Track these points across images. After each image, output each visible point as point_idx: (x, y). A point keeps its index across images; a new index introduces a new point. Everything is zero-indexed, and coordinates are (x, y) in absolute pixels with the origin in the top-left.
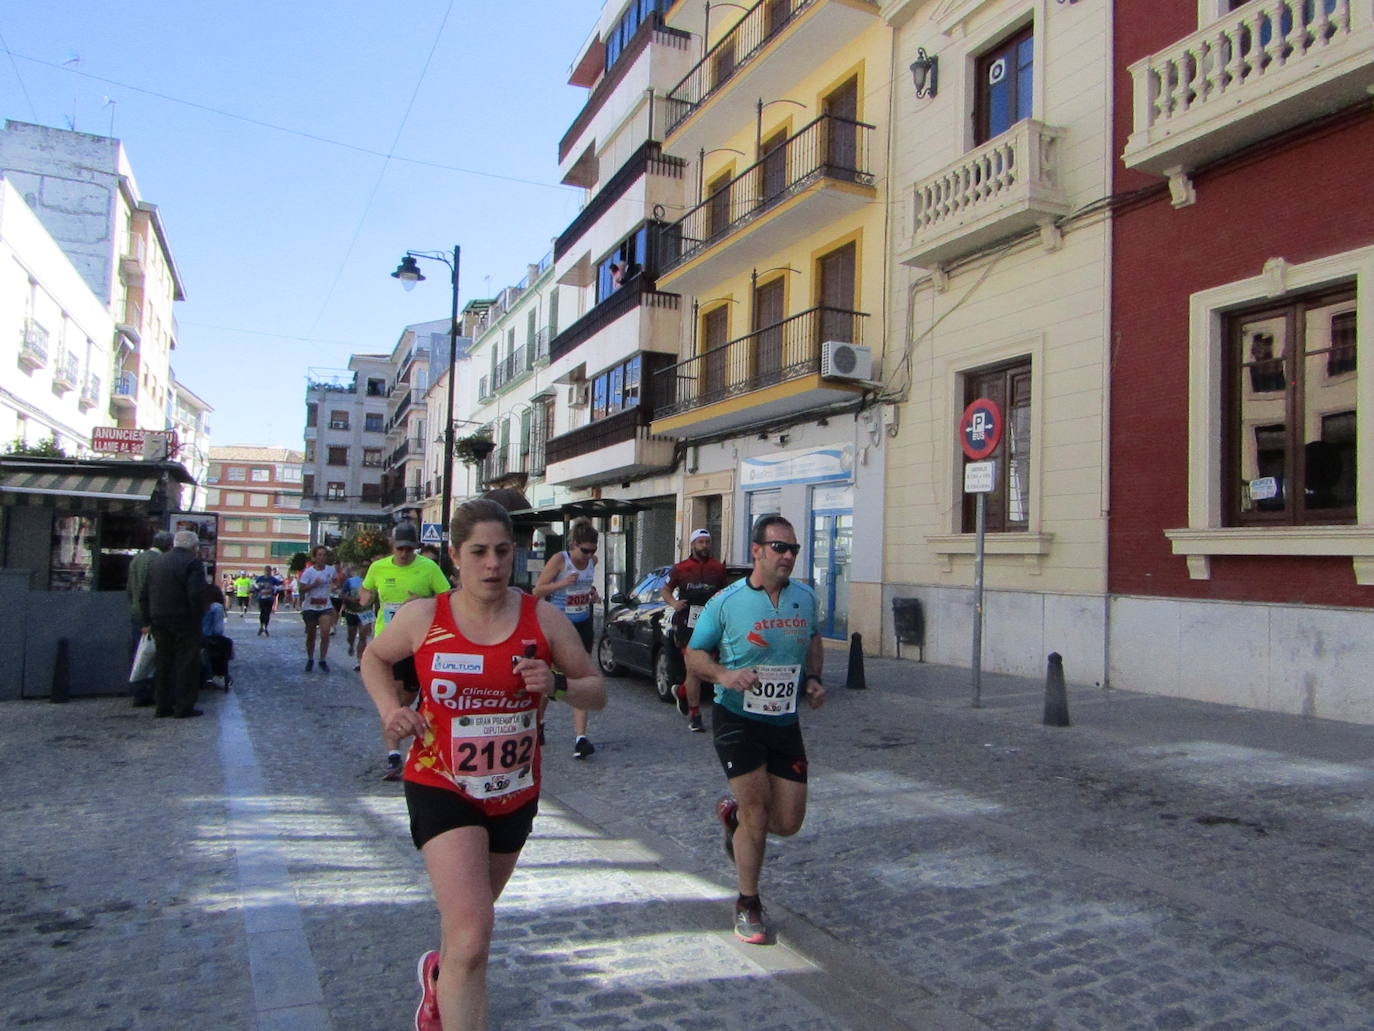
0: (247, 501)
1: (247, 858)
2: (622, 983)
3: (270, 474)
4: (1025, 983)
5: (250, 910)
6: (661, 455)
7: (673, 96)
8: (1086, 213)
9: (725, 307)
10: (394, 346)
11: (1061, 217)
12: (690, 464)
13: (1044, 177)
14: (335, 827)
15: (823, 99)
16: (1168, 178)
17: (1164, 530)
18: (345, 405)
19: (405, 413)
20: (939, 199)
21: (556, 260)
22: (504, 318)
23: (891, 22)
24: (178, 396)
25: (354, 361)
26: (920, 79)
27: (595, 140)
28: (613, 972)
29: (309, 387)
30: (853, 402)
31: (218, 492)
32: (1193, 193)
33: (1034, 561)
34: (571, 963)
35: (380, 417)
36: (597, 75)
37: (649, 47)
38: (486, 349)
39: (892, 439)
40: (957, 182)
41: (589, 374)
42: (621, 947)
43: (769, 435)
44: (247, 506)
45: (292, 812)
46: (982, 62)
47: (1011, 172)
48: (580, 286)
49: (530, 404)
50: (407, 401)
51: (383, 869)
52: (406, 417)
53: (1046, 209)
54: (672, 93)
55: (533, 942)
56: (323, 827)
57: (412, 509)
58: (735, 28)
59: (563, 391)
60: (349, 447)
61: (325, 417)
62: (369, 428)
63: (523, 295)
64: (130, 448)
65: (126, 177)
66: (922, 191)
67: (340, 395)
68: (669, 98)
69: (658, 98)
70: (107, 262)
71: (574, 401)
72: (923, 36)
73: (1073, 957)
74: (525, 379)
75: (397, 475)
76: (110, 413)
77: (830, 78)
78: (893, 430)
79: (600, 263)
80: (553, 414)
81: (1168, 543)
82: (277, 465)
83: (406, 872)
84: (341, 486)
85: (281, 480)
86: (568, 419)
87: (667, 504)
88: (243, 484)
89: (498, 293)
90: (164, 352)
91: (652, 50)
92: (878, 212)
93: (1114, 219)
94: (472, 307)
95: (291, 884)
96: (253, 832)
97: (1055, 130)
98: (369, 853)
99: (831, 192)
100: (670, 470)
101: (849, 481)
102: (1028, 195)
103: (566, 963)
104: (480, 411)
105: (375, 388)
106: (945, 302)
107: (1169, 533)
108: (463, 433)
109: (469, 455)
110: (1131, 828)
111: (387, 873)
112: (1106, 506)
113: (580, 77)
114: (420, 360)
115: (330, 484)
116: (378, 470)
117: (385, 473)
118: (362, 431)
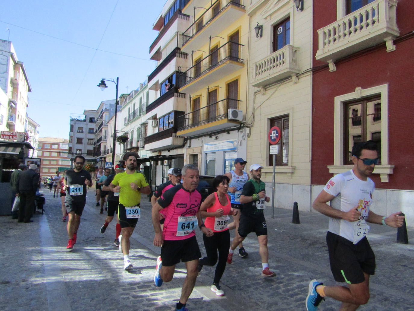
0: (50, 155)
1: (48, 266)
2: (165, 303)
3: (58, 146)
4: (286, 301)
5: (48, 283)
6: (180, 142)
7: (185, 34)
8: (306, 72)
9: (199, 98)
10: (98, 107)
11: (298, 74)
12: (188, 145)
13: (293, 62)
14: (76, 256)
15: (229, 37)
16: (328, 63)
17: (327, 166)
18: (83, 125)
19: (101, 128)
20: (263, 67)
21: (148, 82)
22: (132, 99)
23: (249, 15)
24: (29, 122)
25: (85, 112)
26: (257, 32)
27: (160, 47)
28: (162, 300)
29: (71, 120)
30: (237, 127)
31: (41, 151)
32: (335, 68)
33: (290, 174)
34: (150, 298)
35: (93, 129)
36: (161, 27)
37: (177, 20)
38: (126, 109)
39: (248, 138)
40: (268, 62)
41: (158, 117)
42: (165, 292)
43: (212, 136)
44: (50, 156)
45: (63, 252)
46: (275, 27)
47: (284, 60)
48: (155, 90)
49: (140, 126)
50: (101, 125)
51: (91, 269)
52: (101, 129)
53: (293, 71)
54: (184, 33)
55: (138, 291)
56: (72, 256)
57: (103, 158)
58: (203, 15)
59: (150, 122)
60: (83, 138)
61: (76, 129)
62: (90, 132)
63: (138, 93)
64: (13, 138)
65: (13, 53)
66: (258, 65)
67: (80, 122)
68: (183, 35)
69: (179, 34)
70: (7, 80)
71: (153, 125)
72: (258, 19)
73: (300, 293)
74: (139, 118)
75: (98, 147)
76: (7, 127)
77: (231, 31)
78: (249, 135)
79: (162, 84)
80: (147, 129)
81: (328, 170)
82: (60, 143)
83: (98, 270)
84: (80, 150)
85: (61, 148)
86: (151, 131)
87: (181, 157)
88: (49, 149)
89: (130, 92)
90: (25, 108)
91: (178, 20)
92: (245, 70)
93: (313, 75)
94: (122, 96)
95: (61, 275)
96: (49, 258)
97: (297, 48)
98: (87, 264)
99: (231, 64)
100: (183, 146)
101: (236, 150)
102: (288, 67)
103: (148, 298)
104: (124, 128)
105: (92, 120)
106: (264, 98)
107: (329, 167)
108: (119, 134)
109: (120, 141)
110: (317, 254)
111: (92, 271)
112: (310, 159)
113: (157, 27)
114: (106, 112)
115: (77, 150)
116: (92, 145)
117: (94, 146)
118: (88, 133)
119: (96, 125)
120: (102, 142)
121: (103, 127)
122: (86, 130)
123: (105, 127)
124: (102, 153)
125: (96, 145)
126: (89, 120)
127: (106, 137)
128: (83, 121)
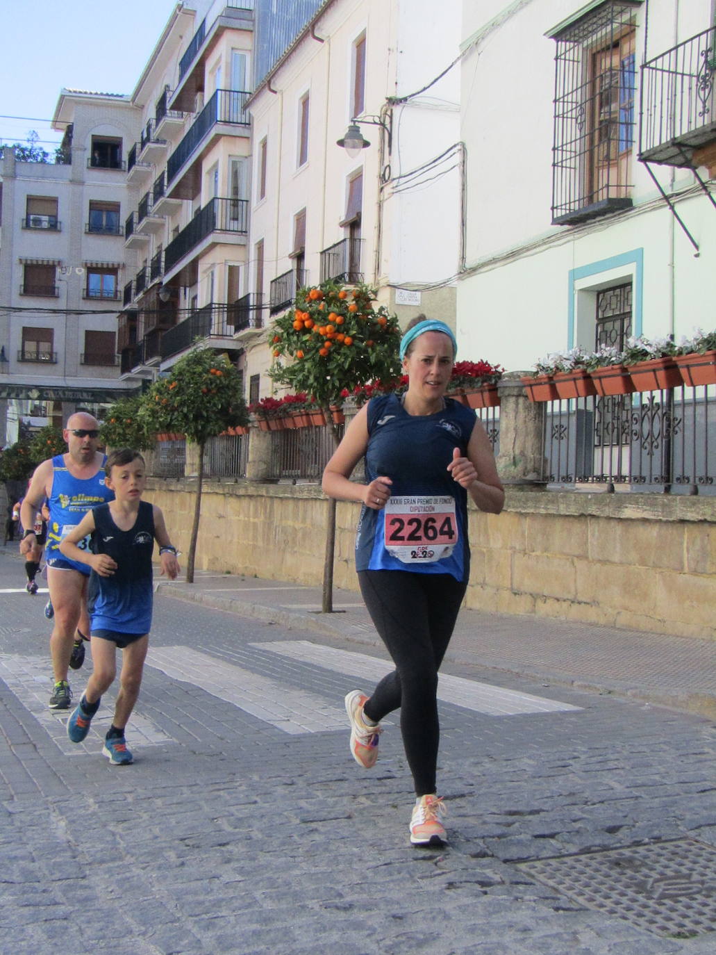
18: (53, 185)
25: (65, 107)
35: (114, 208)
60: (60, 264)
61: (14, 209)
62: (95, 228)
75: (164, 297)
114: (227, 28)
115: (28, 333)
116: (115, 303)
117: (128, 307)
118: (83, 234)
119: (134, 185)
120: (214, 245)
121: (217, 138)
122: (73, 213)
123: (230, 139)
124: (216, 317)
125: (141, 295)
126: (90, 157)
127: (240, 208)
128: (53, 162)
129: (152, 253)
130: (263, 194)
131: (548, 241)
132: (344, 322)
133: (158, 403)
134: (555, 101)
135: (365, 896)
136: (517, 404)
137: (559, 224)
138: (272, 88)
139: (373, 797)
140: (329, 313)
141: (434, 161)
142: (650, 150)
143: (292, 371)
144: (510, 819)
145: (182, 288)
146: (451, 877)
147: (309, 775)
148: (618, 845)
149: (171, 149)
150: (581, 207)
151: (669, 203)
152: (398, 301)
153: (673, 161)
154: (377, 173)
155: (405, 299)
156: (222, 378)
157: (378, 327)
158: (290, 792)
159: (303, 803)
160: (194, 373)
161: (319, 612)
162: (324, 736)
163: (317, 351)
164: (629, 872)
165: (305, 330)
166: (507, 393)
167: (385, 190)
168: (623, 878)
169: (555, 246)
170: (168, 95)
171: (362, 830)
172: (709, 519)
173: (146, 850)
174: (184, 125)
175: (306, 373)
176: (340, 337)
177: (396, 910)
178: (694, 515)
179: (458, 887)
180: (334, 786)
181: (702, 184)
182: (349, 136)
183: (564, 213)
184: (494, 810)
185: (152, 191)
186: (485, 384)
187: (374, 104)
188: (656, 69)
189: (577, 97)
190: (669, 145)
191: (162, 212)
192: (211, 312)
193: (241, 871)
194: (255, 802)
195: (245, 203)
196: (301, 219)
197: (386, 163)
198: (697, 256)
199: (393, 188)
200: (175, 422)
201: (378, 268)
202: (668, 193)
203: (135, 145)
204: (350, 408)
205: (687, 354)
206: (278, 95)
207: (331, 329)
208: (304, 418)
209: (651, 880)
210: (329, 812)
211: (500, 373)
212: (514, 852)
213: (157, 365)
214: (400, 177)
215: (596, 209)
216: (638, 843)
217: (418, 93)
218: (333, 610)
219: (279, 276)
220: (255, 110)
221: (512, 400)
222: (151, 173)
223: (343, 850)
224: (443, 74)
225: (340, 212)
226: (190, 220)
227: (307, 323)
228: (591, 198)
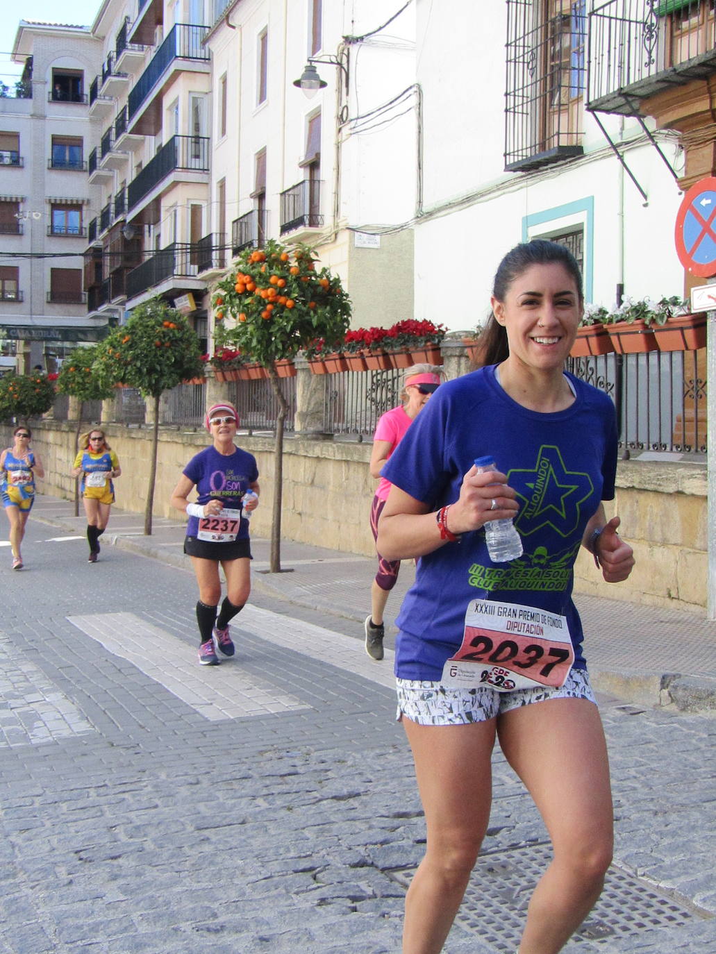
18: (14, 120)
25: (24, 38)
60: (23, 200)
62: (58, 164)
117: (93, 244)
118: (46, 171)
119: (97, 119)
120: (175, 184)
122: (37, 149)
123: (189, 75)
124: (180, 258)
125: (105, 232)
126: (50, 90)
127: (201, 146)
128: (14, 95)
129: (117, 189)
130: (224, 132)
131: (501, 186)
132: (285, 285)
133: (111, 358)
134: (507, 45)
135: (238, 916)
136: (459, 364)
137: (511, 170)
138: (231, 23)
139: (271, 798)
140: (270, 276)
141: (391, 103)
142: (597, 100)
143: (235, 334)
144: (397, 822)
145: (146, 227)
146: (326, 891)
147: (215, 772)
148: (496, 849)
149: (133, 83)
150: (533, 154)
151: (617, 153)
152: (357, 244)
153: (620, 111)
154: (334, 114)
155: (364, 243)
156: (176, 331)
157: (320, 289)
158: (193, 793)
159: (202, 807)
160: (147, 326)
161: (267, 572)
162: (242, 722)
163: (260, 314)
164: (500, 879)
165: (247, 293)
166: (449, 353)
167: (343, 131)
168: (493, 887)
169: (509, 192)
170: (129, 27)
171: (253, 837)
172: (637, 486)
173: (39, 866)
174: (144, 59)
175: (248, 336)
176: (282, 300)
177: (265, 932)
178: (623, 481)
179: (330, 904)
180: (236, 785)
181: (649, 134)
182: (304, 77)
183: (516, 160)
184: (384, 812)
185: (114, 126)
186: (429, 344)
187: (331, 44)
188: (604, 16)
189: (529, 41)
190: (616, 95)
191: (123, 147)
192: (173, 254)
193: (125, 890)
194: (156, 806)
195: (206, 140)
196: (261, 157)
197: (344, 104)
198: (646, 205)
199: (351, 129)
200: (129, 377)
201: (337, 210)
202: (616, 141)
203: (97, 78)
204: (301, 362)
205: (618, 322)
206: (237, 30)
207: (272, 293)
208: (258, 369)
209: (518, 888)
210: (226, 817)
211: (444, 332)
212: (395, 859)
213: (123, 303)
214: (358, 118)
215: (547, 157)
216: (514, 846)
217: (375, 32)
218: (282, 568)
219: (241, 215)
220: (215, 45)
221: (454, 360)
222: (113, 107)
223: (228, 863)
224: (398, 14)
225: (300, 153)
226: (153, 157)
227: (249, 287)
228: (543, 145)
